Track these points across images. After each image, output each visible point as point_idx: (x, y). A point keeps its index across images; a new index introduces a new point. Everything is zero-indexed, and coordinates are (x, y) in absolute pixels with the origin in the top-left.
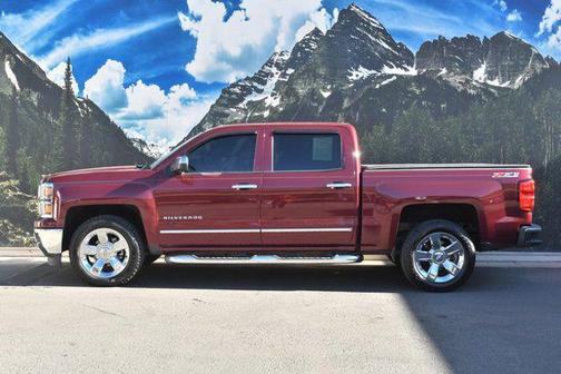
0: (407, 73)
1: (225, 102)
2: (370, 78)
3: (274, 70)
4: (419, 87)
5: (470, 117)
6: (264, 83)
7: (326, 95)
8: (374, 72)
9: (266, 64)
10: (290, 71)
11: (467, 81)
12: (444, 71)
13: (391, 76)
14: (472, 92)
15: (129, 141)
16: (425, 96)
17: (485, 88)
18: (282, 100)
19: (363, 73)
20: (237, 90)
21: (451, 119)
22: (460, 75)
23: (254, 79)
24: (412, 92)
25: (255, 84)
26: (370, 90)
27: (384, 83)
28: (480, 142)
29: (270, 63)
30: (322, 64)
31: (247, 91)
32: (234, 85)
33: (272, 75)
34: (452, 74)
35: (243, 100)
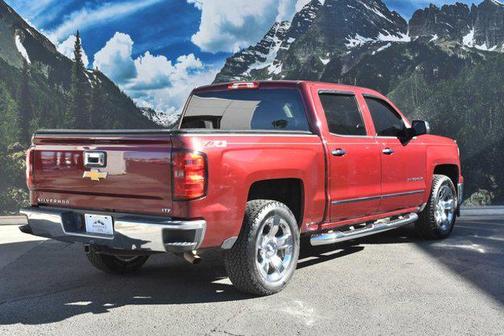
0: (402, 40)
1: (229, 71)
2: (367, 45)
3: (276, 39)
4: (412, 53)
6: (266, 52)
7: (325, 62)
8: (370, 39)
9: (268, 34)
10: (291, 40)
11: (457, 46)
12: (435, 37)
13: (386, 43)
14: (462, 56)
15: (139, 111)
16: (418, 61)
17: (474, 53)
18: (283, 67)
19: (360, 40)
20: (241, 59)
21: (443, 82)
22: (450, 40)
23: (256, 48)
24: (406, 58)
25: (258, 53)
26: (367, 56)
27: (380, 49)
28: (470, 104)
29: (271, 33)
30: (322, 32)
31: (250, 60)
32: (238, 55)
33: (274, 44)
34: (443, 40)
35: (246, 69)
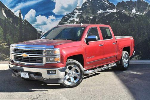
0: (114, 11)
1: (63, 20)
2: (103, 13)
3: (77, 11)
4: (117, 15)
5: (131, 23)
6: (74, 15)
7: (91, 18)
8: (104, 11)
9: (75, 10)
10: (81, 11)
11: (130, 13)
12: (124, 10)
13: (109, 12)
14: (132, 16)
15: (37, 32)
16: (119, 17)
17: (135, 15)
18: (79, 19)
19: (101, 11)
20: (67, 17)
21: (126, 24)
22: (128, 11)
23: (71, 14)
24: (115, 17)
26: (104, 16)
27: (107, 14)
28: (134, 30)
29: (76, 9)
30: (90, 9)
31: (70, 17)
32: (66, 16)
33: (76, 13)
34: (126, 11)
35: (68, 20)
